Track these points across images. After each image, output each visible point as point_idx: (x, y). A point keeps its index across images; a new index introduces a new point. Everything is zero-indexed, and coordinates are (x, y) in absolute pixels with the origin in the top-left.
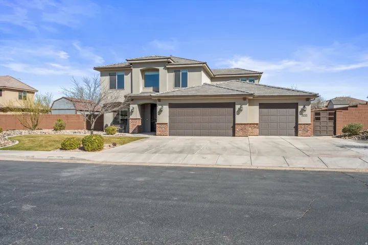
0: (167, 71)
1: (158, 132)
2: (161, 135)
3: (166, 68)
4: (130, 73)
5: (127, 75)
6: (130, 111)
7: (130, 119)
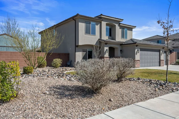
0: (119, 27)
1: (136, 66)
2: (137, 67)
3: (119, 25)
4: (99, 24)
5: (97, 25)
6: (105, 52)
7: (105, 57)
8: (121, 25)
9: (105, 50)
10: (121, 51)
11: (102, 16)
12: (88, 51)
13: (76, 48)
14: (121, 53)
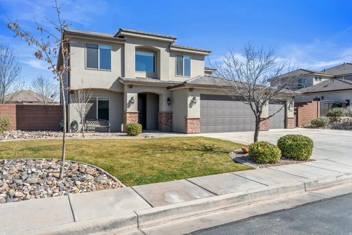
0: (169, 53)
1: (189, 130)
2: (192, 133)
3: (169, 50)
4: (120, 49)
5: (115, 50)
6: (128, 102)
7: (127, 113)
8: (171, 48)
9: (129, 99)
10: (168, 100)
11: (122, 33)
12: (99, 101)
13: (70, 95)
14: (169, 104)
